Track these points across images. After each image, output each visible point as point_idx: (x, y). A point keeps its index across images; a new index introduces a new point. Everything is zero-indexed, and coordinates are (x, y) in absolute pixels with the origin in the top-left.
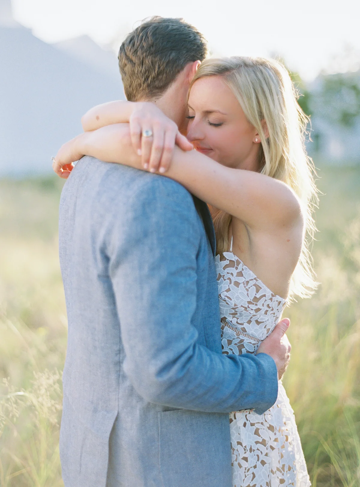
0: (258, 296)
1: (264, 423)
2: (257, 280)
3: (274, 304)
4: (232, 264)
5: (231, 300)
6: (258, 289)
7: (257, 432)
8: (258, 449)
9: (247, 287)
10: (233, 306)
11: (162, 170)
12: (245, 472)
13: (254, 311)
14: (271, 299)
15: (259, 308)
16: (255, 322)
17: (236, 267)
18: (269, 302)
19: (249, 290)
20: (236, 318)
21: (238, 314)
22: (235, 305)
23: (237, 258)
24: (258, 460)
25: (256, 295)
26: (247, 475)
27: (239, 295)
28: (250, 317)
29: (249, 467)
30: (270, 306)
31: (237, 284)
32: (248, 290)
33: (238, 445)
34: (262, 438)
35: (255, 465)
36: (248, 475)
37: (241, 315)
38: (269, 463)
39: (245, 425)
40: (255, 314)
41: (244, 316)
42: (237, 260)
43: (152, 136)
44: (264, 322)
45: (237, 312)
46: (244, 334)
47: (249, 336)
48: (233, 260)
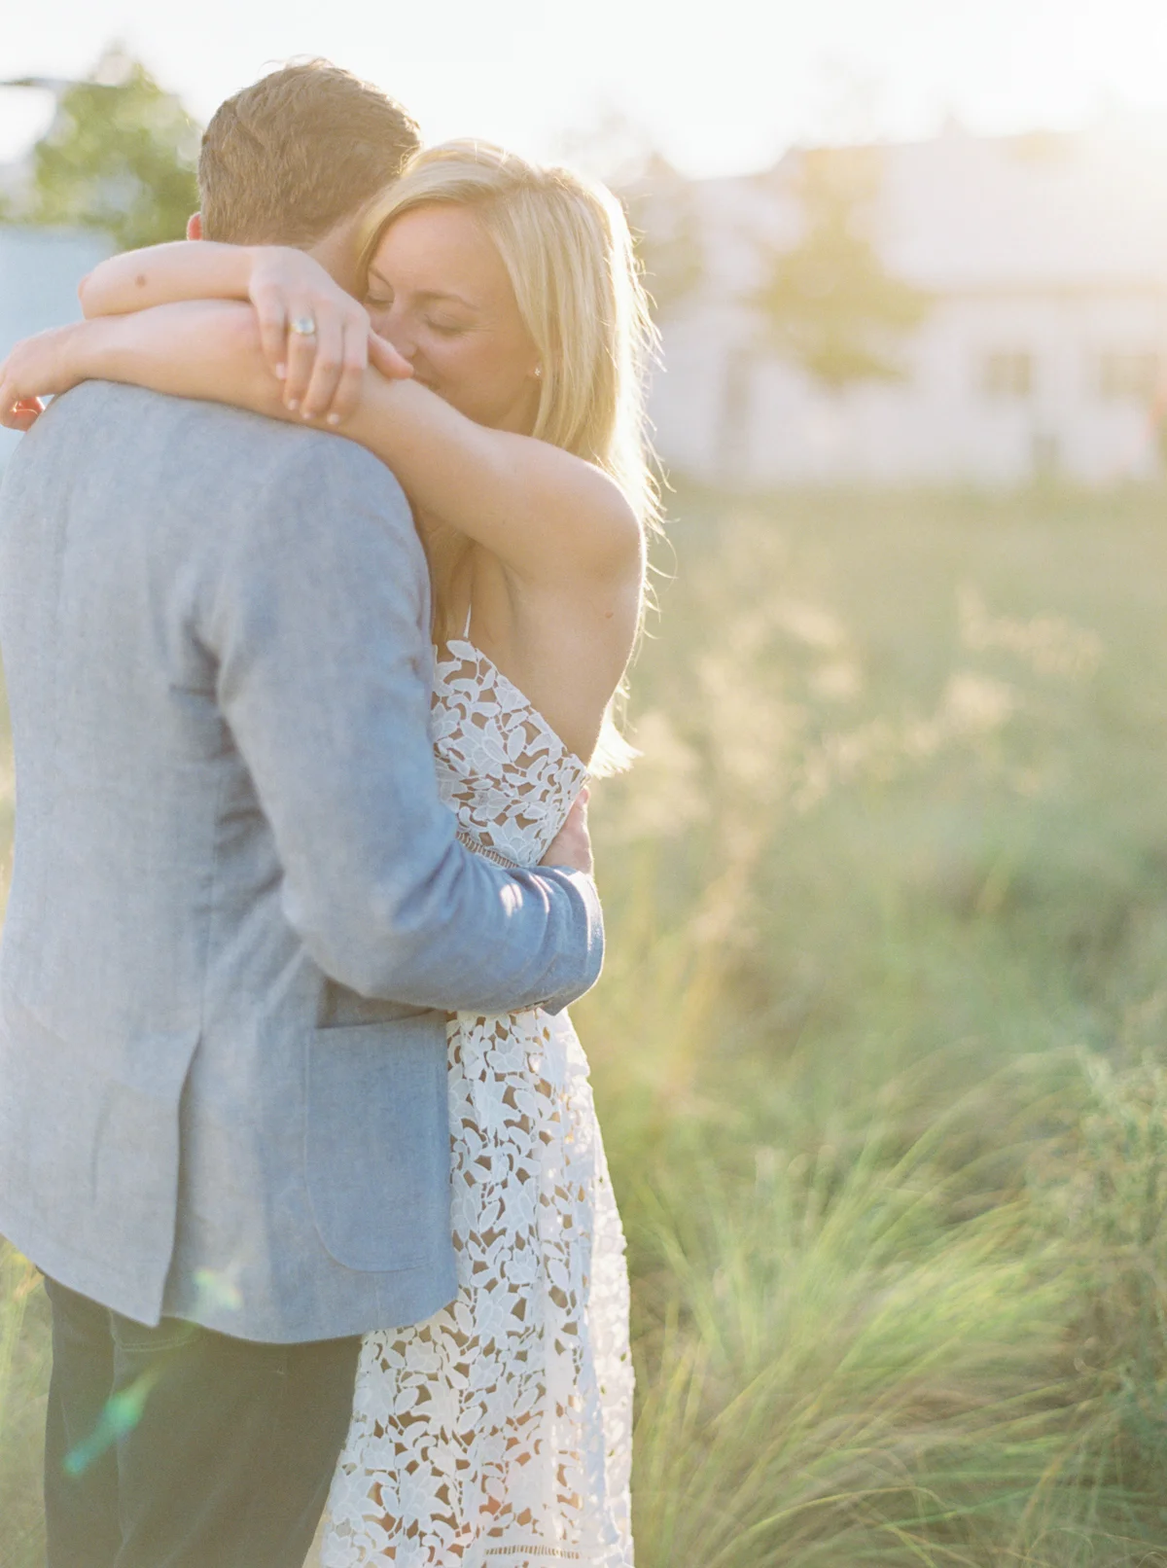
0: (530, 753)
1: (528, 1074)
2: (530, 713)
3: (563, 776)
4: (468, 669)
5: (462, 758)
6: (532, 733)
7: (508, 1098)
8: (511, 1141)
9: (505, 730)
10: (467, 775)
11: (332, 419)
12: (483, 1196)
13: (516, 789)
14: (559, 762)
15: (528, 783)
16: (514, 820)
17: (479, 678)
18: (553, 769)
19: (511, 735)
20: (470, 807)
21: (477, 798)
22: (472, 773)
23: (481, 655)
24: (511, 1168)
25: (525, 748)
26: (486, 1204)
27: (484, 748)
28: (505, 806)
29: (493, 1183)
30: (556, 779)
31: (480, 720)
32: (505, 736)
33: (464, 1127)
34: (520, 1111)
35: (504, 1178)
36: (490, 1203)
37: (483, 799)
38: (537, 1177)
39: (483, 1077)
40: (517, 798)
41: (491, 803)
42: (482, 661)
43: (315, 332)
44: (536, 821)
45: (475, 790)
46: (485, 850)
47: (497, 855)
48: (473, 660)
